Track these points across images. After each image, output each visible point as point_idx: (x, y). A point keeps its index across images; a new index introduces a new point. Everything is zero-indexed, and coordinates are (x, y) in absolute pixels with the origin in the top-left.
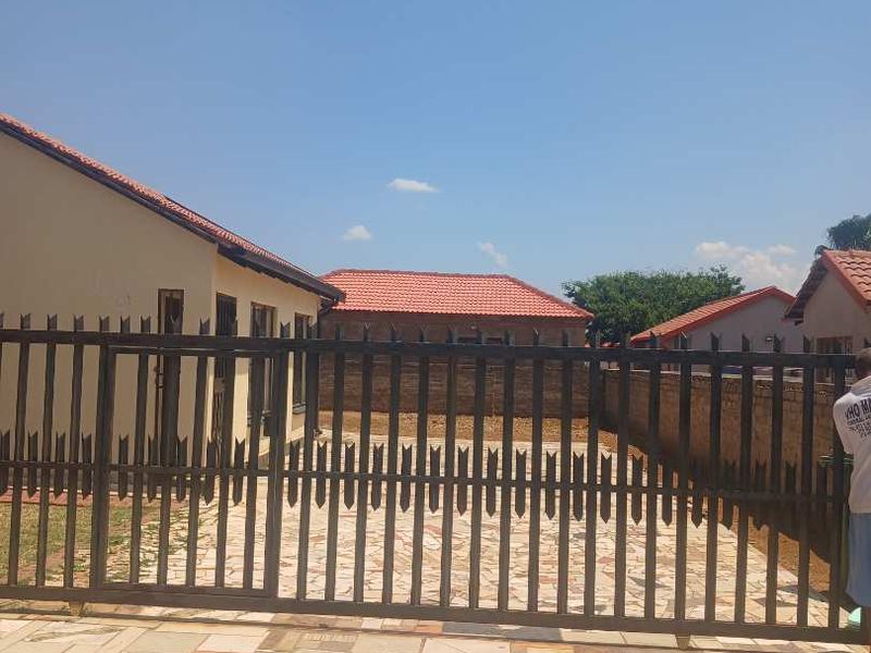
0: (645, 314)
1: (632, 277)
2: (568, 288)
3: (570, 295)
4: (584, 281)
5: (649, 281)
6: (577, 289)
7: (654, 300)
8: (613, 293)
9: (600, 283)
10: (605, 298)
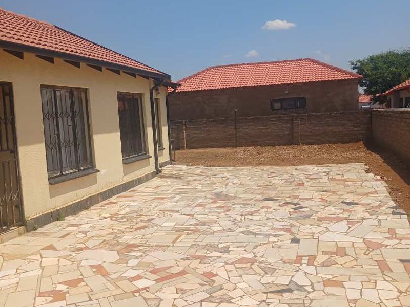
0: (400, 75)
1: (391, 54)
2: (352, 64)
3: (354, 68)
4: (362, 59)
5: (402, 55)
6: (359, 64)
7: (406, 66)
8: (380, 64)
9: (372, 60)
10: (376, 68)
